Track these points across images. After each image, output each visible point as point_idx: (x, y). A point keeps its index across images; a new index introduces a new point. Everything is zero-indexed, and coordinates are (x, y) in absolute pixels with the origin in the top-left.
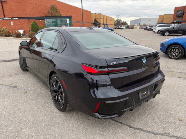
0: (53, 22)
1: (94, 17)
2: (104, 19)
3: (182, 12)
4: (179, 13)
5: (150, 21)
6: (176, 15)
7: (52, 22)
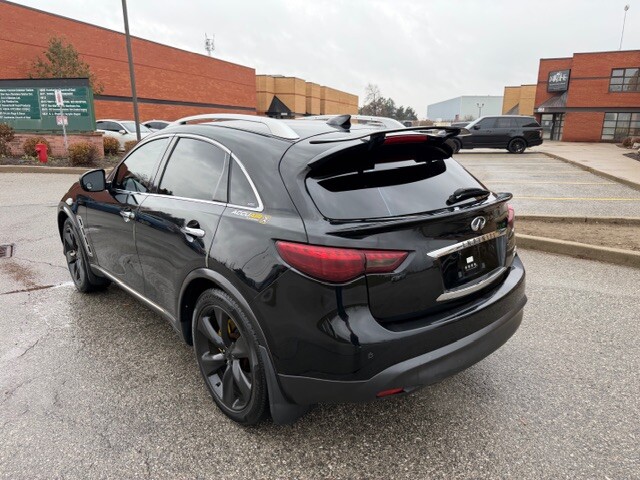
0: (23, 100)
3: (565, 78)
4: (554, 79)
5: (480, 107)
6: (544, 86)
7: (20, 102)
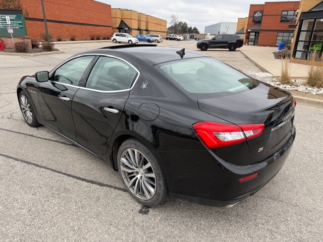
1: (119, 16)
2: (139, 21)
4: (256, 15)
6: (252, 19)
